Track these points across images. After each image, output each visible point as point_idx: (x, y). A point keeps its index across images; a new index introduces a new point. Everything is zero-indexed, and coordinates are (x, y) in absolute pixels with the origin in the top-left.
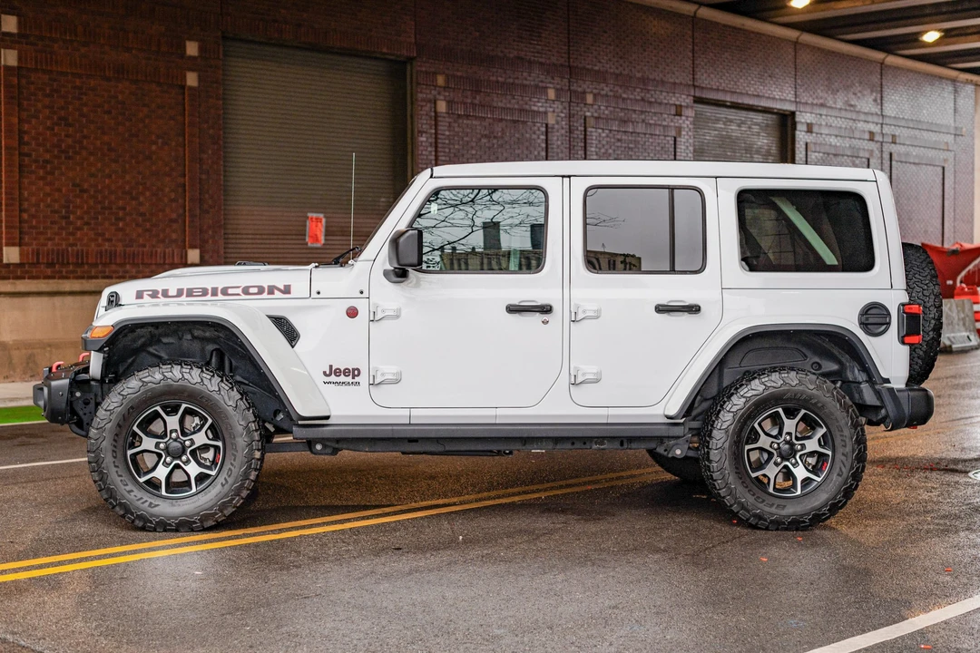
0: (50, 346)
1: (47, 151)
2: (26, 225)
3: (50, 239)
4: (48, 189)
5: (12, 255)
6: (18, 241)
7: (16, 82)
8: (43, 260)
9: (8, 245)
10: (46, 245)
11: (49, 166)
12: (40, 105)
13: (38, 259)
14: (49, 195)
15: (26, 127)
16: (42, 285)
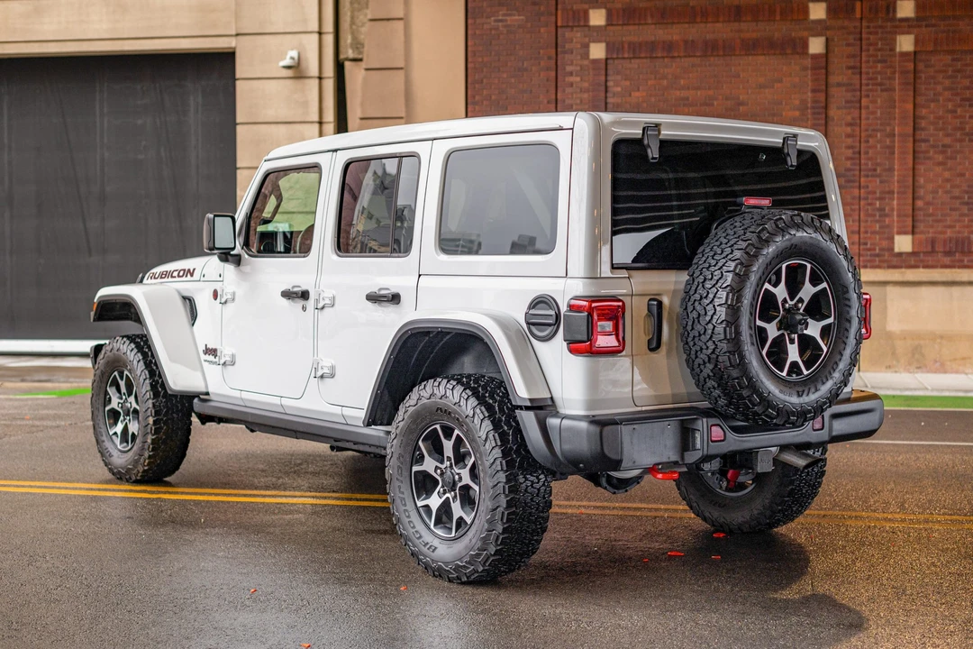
0: (942, 337)
1: (948, 135)
2: (922, 213)
3: (950, 227)
4: (947, 174)
5: (903, 243)
6: (910, 229)
7: (912, 67)
8: (939, 248)
9: (899, 233)
10: (945, 233)
11: (949, 150)
12: (939, 88)
13: (933, 247)
14: (948, 180)
15: (924, 112)
16: (936, 274)
